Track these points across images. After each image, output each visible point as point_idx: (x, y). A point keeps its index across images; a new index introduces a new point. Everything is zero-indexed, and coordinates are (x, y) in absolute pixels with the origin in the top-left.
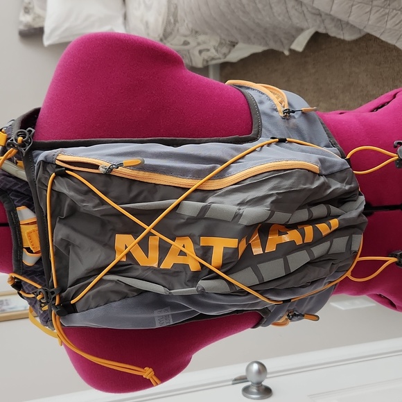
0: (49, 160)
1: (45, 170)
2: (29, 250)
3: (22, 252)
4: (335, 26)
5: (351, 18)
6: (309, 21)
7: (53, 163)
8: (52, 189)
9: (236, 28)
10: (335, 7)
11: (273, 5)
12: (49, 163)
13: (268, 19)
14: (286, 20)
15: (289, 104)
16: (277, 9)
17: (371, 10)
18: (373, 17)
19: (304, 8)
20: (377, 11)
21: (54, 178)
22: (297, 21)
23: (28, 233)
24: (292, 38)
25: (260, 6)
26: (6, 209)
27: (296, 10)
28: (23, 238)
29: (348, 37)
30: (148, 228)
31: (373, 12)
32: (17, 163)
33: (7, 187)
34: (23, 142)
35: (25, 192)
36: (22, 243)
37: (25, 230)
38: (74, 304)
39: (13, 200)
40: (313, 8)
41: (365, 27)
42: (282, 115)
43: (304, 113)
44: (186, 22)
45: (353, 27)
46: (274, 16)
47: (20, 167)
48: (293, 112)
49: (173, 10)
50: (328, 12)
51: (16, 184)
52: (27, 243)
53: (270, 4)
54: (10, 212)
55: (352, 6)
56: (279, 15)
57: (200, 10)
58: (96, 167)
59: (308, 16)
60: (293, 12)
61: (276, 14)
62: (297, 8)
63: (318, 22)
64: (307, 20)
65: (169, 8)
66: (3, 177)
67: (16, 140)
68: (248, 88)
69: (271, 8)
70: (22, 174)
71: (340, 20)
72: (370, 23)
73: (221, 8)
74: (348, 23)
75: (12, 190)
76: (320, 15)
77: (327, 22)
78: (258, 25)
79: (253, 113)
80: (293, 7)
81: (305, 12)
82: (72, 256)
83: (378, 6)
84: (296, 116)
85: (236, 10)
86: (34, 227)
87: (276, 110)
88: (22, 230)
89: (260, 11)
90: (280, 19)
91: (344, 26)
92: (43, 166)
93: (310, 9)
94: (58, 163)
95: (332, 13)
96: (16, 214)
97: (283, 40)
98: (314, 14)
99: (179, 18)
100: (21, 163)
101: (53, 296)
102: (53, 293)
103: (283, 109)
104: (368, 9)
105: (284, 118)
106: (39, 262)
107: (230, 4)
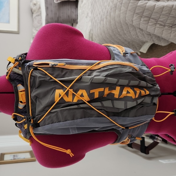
0: (30, 65)
1: (29, 68)
2: (21, 102)
3: (18, 103)
4: (157, 40)
5: (163, 35)
6: (146, 37)
7: (32, 66)
8: (31, 75)
9: (116, 42)
10: (156, 31)
11: (131, 31)
12: (31, 66)
13: (129, 38)
14: (136, 37)
15: (125, 51)
16: (133, 33)
17: (171, 32)
18: (172, 35)
19: (143, 32)
20: (174, 33)
21: (33, 71)
22: (141, 38)
23: (21, 95)
24: (140, 47)
25: (125, 32)
26: (13, 86)
27: (140, 33)
28: (19, 97)
29: (163, 44)
30: (68, 88)
31: (172, 33)
32: (18, 68)
33: (14, 78)
34: (21, 59)
35: (21, 80)
36: (18, 99)
37: (20, 94)
38: (39, 123)
39: (16, 83)
40: (147, 32)
41: (169, 39)
42: (123, 55)
43: (131, 54)
44: (96, 40)
45: (165, 40)
46: (132, 36)
47: (20, 70)
48: (127, 54)
49: (91, 36)
50: (153, 33)
51: (18, 77)
52: (21, 99)
53: (129, 31)
54: (15, 87)
55: (163, 30)
56: (133, 36)
57: (101, 35)
58: (48, 64)
59: (146, 35)
60: (139, 34)
61: (132, 35)
62: (140, 32)
63: (150, 38)
64: (145, 37)
65: (89, 35)
66: (13, 74)
67: (19, 59)
68: (109, 46)
69: (130, 33)
70: (20, 72)
71: (159, 37)
72: (171, 37)
73: (110, 33)
74: (162, 38)
75: (16, 79)
76: (150, 35)
77: (153, 38)
78: (126, 40)
79: (111, 54)
80: (139, 32)
81: (144, 33)
82: (38, 103)
83: (174, 31)
84: (128, 55)
85: (116, 34)
86: (24, 93)
87: (120, 53)
88: (19, 94)
89: (125, 34)
90: (134, 37)
91: (161, 40)
92: (28, 67)
93: (146, 33)
94: (34, 65)
95: (155, 34)
96: (17, 88)
97: (136, 47)
98: (148, 35)
99: (93, 39)
100: (20, 68)
101: (30, 119)
102: (30, 118)
103: (123, 53)
104: (170, 32)
105: (124, 56)
106: (25, 107)
107: (113, 32)
